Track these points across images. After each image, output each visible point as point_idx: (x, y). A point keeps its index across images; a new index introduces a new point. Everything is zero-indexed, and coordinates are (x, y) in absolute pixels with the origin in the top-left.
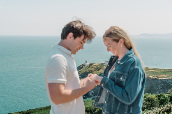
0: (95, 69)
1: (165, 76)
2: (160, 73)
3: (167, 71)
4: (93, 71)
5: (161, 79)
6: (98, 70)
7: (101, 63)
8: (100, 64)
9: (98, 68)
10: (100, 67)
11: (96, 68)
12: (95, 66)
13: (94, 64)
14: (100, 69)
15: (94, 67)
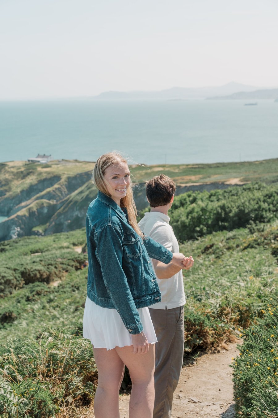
0: (14, 175)
1: (193, 178)
2: (180, 173)
3: (195, 168)
4: (11, 181)
5: (186, 187)
6: (24, 177)
7: (29, 161)
8: (27, 163)
9: (22, 172)
10: (29, 169)
11: (18, 173)
12: (13, 167)
13: (11, 164)
14: (28, 174)
15: (12, 170)
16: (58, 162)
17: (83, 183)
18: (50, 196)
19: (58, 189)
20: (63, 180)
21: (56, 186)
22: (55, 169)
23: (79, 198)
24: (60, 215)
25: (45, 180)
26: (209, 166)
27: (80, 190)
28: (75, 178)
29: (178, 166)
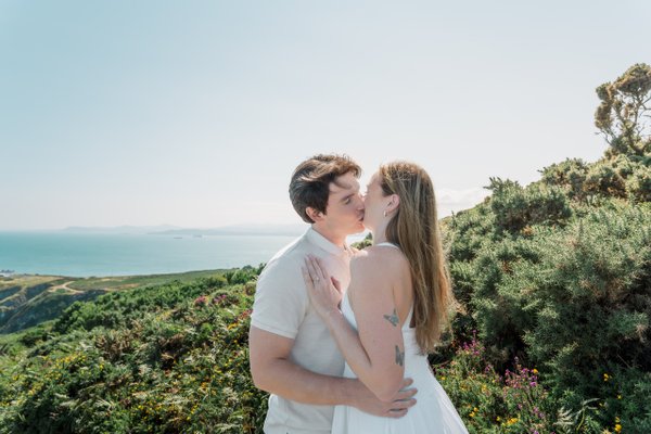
16: (20, 276)
17: (41, 291)
18: (9, 303)
19: (18, 297)
20: (22, 291)
21: (16, 295)
22: (16, 282)
23: (35, 304)
24: (16, 318)
25: (7, 290)
26: (146, 277)
27: (37, 297)
28: (34, 288)
29: (122, 278)
